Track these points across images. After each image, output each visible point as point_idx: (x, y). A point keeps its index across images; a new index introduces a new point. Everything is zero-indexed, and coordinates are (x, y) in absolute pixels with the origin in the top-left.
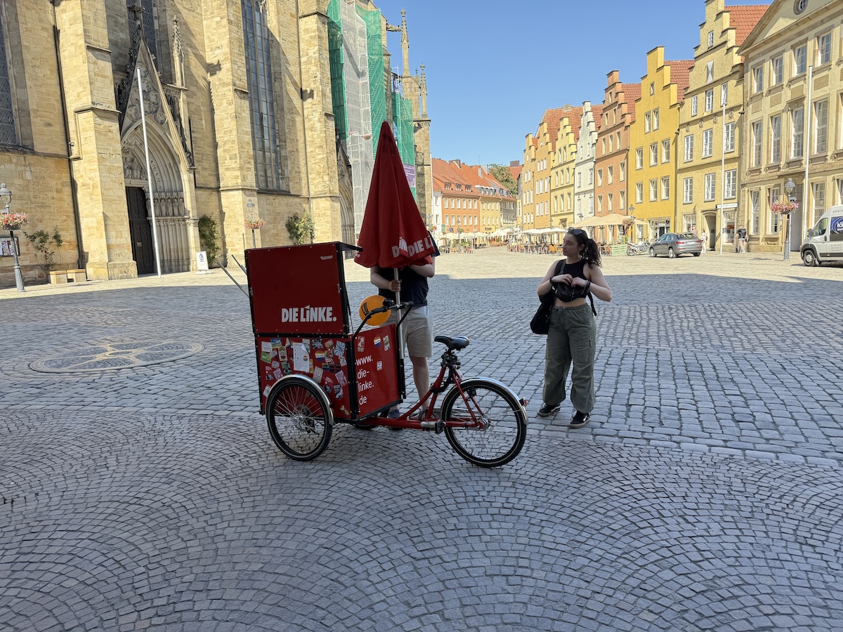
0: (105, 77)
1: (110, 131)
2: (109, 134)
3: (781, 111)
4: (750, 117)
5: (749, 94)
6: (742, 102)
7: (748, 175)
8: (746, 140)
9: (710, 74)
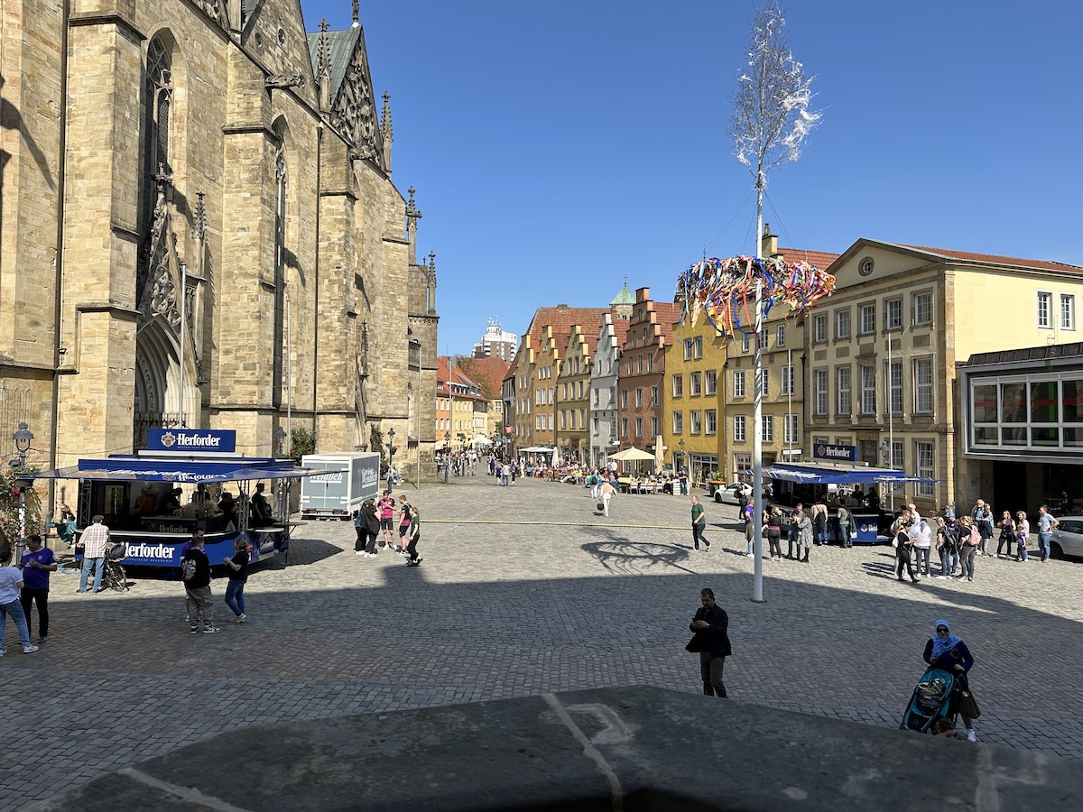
0: (128, 267)
1: (126, 338)
2: (125, 342)
3: (850, 365)
4: (813, 363)
5: (811, 341)
6: (802, 347)
7: (812, 423)
8: (809, 386)
9: (764, 313)
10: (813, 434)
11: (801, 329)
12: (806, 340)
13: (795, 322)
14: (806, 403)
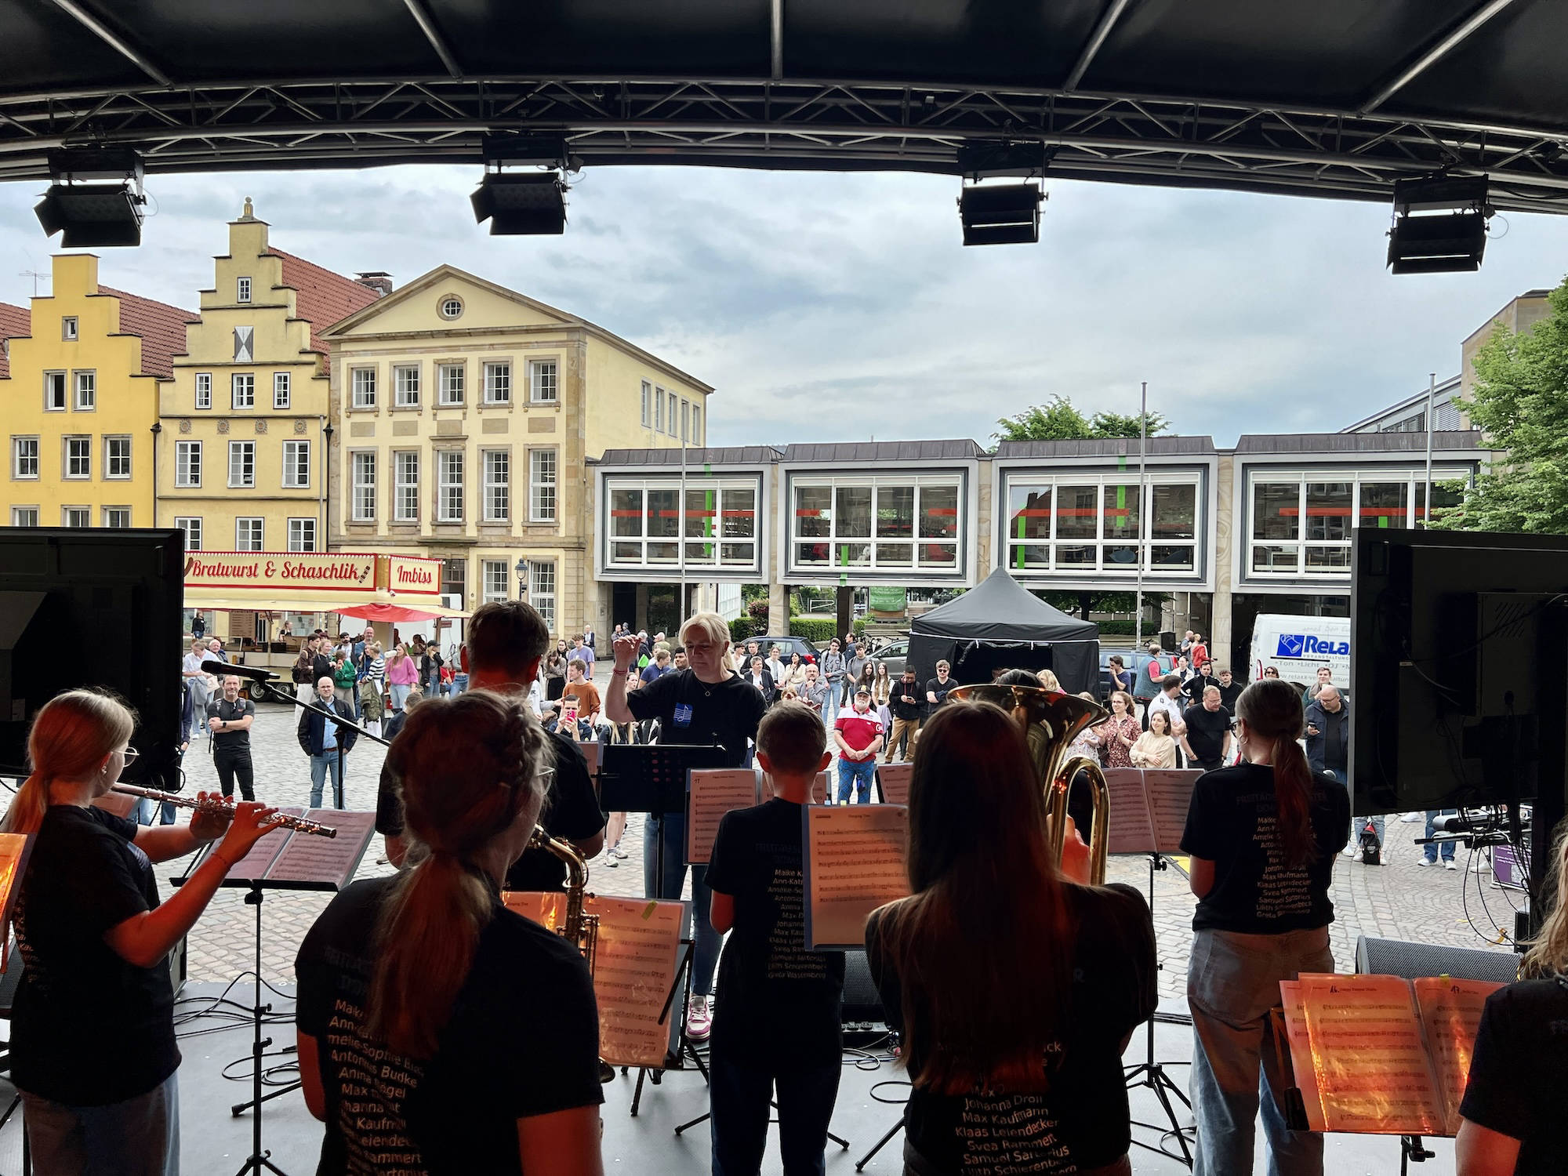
3: (418, 447)
4: (347, 441)
5: (344, 405)
6: (325, 415)
7: (343, 532)
8: (339, 475)
9: (244, 347)
11: (323, 385)
12: (333, 403)
13: (312, 371)
14: (331, 501)
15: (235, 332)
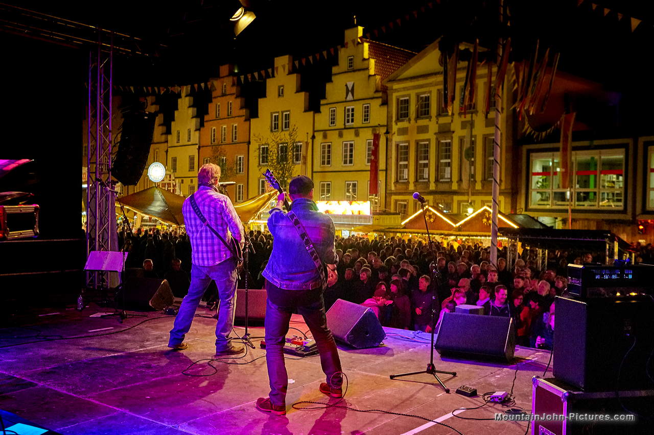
3: (429, 140)
4: (395, 139)
5: (394, 118)
6: (386, 124)
7: (393, 188)
8: (391, 158)
9: (350, 93)
10: (394, 197)
11: (385, 108)
12: (389, 118)
13: (379, 101)
14: (388, 171)
15: (346, 85)
